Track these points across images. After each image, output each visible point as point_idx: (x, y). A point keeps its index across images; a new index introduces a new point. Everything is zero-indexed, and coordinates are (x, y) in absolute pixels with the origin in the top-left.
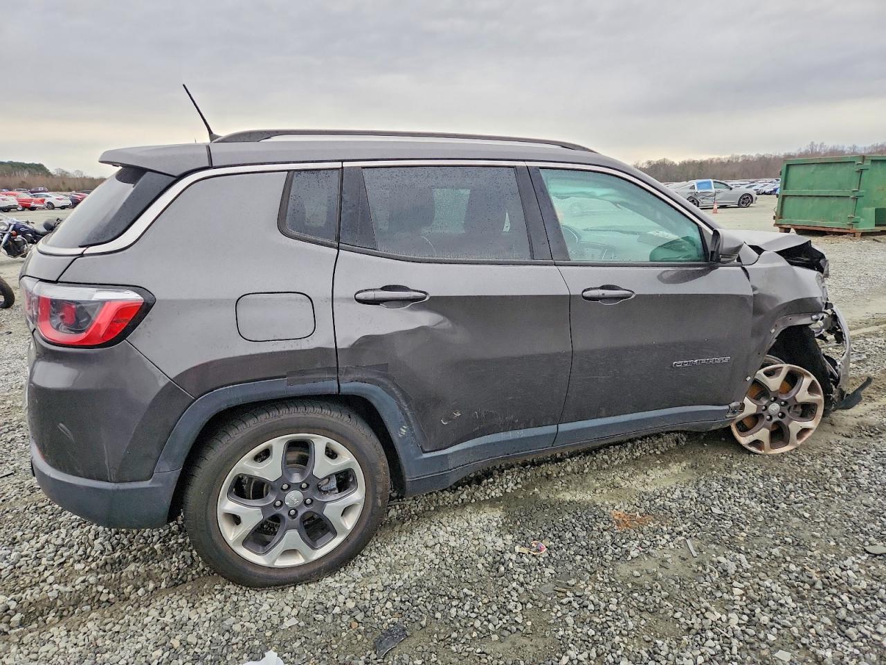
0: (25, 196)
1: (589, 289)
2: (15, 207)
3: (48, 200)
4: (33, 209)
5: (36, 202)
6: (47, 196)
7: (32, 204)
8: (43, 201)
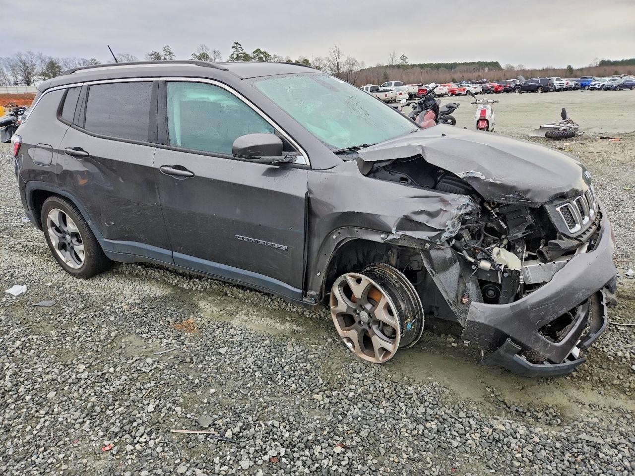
0: (454, 86)
1: (165, 166)
2: (446, 94)
3: (467, 89)
4: (458, 95)
5: (460, 90)
6: (469, 86)
7: (457, 92)
8: (464, 89)
